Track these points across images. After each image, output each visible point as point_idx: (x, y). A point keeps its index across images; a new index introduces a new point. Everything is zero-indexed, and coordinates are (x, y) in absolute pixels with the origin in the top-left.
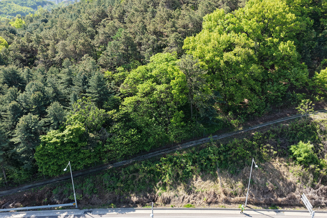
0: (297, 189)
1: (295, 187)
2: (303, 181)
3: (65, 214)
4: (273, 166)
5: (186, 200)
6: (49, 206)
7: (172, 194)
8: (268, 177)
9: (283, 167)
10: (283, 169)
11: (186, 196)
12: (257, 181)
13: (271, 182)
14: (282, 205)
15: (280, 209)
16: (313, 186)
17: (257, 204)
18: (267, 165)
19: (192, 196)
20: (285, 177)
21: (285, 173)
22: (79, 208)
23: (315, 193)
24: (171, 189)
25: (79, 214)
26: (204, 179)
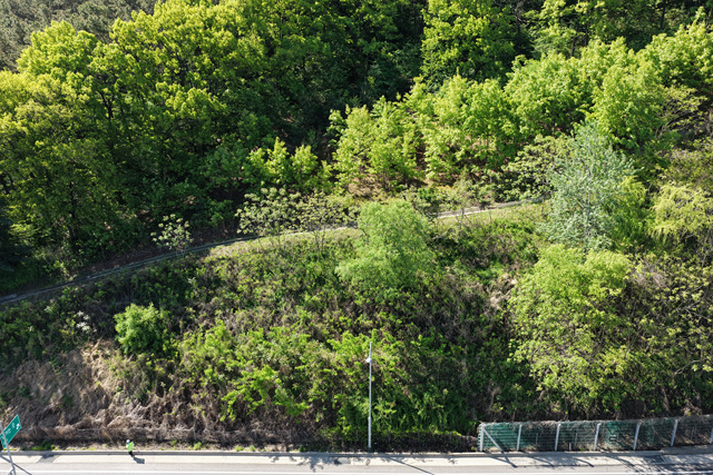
0: (111, 405)
1: (108, 401)
2: (128, 388)
4: (81, 358)
8: (60, 383)
10: (99, 364)
12: (38, 392)
13: (64, 392)
14: (64, 442)
15: (57, 450)
16: (144, 400)
18: (71, 356)
20: (96, 379)
21: (99, 373)
23: (140, 413)
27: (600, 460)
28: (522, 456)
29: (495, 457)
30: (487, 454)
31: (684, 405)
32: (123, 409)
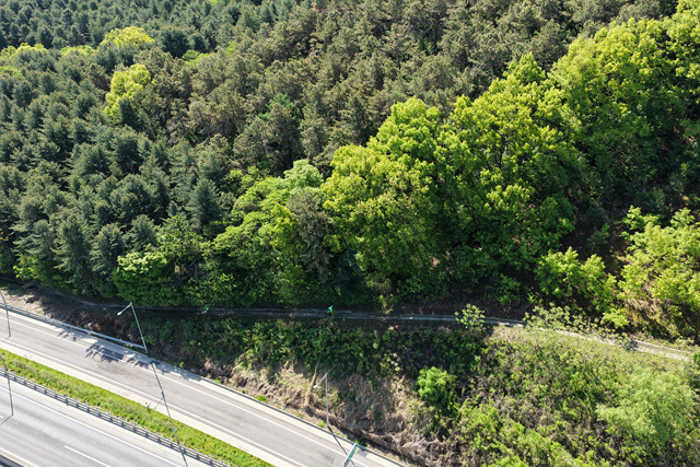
0: (405, 431)
1: (404, 427)
2: (418, 423)
3: (131, 356)
4: (390, 386)
5: (264, 389)
6: (121, 341)
7: (252, 375)
8: (374, 400)
9: (402, 393)
10: (400, 397)
11: (267, 384)
12: (360, 400)
13: (376, 408)
14: (375, 444)
15: (369, 447)
16: (427, 436)
17: (344, 430)
18: (383, 382)
19: (273, 387)
20: (398, 408)
21: (401, 403)
22: (149, 355)
23: (424, 445)
24: (253, 369)
25: (145, 362)
26: (297, 371)
32: (413, 436)
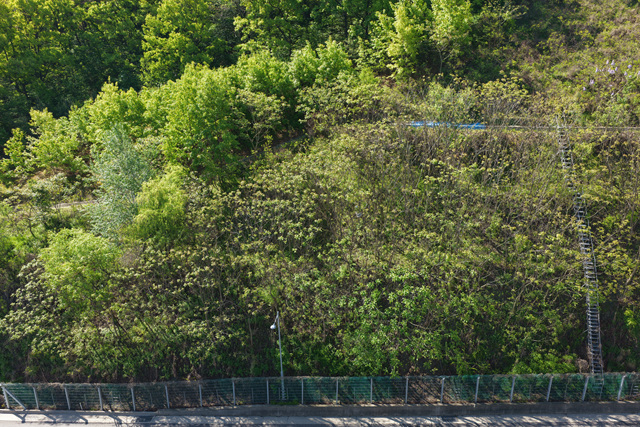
27: (101, 419)
28: (39, 413)
29: (17, 414)
30: (12, 410)
31: (189, 372)
